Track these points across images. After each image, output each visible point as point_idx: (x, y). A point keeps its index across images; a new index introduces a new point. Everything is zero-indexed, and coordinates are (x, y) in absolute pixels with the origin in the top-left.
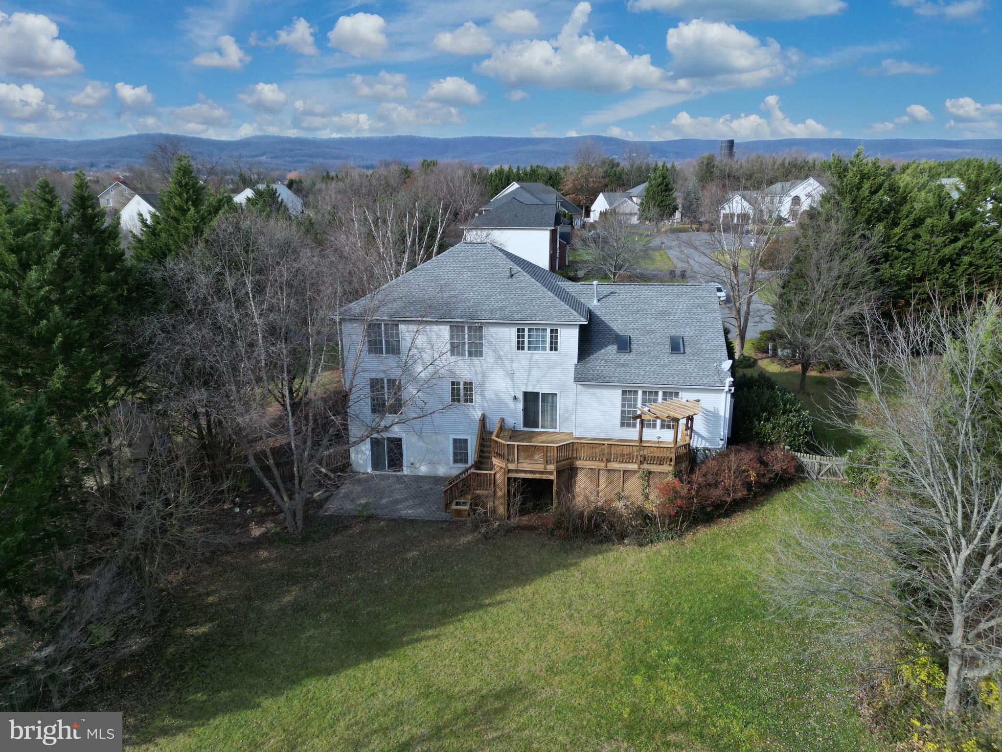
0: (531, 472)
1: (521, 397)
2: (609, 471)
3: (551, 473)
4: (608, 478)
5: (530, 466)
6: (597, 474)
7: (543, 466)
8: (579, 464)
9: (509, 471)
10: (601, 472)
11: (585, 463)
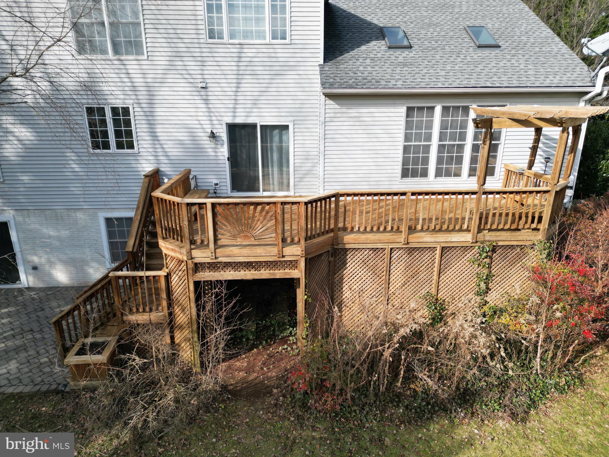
0: (248, 265)
1: (223, 134)
2: (411, 251)
3: (293, 264)
4: (408, 267)
5: (246, 251)
6: (387, 260)
7: (274, 250)
8: (349, 240)
9: (197, 267)
10: (395, 255)
11: (363, 237)
